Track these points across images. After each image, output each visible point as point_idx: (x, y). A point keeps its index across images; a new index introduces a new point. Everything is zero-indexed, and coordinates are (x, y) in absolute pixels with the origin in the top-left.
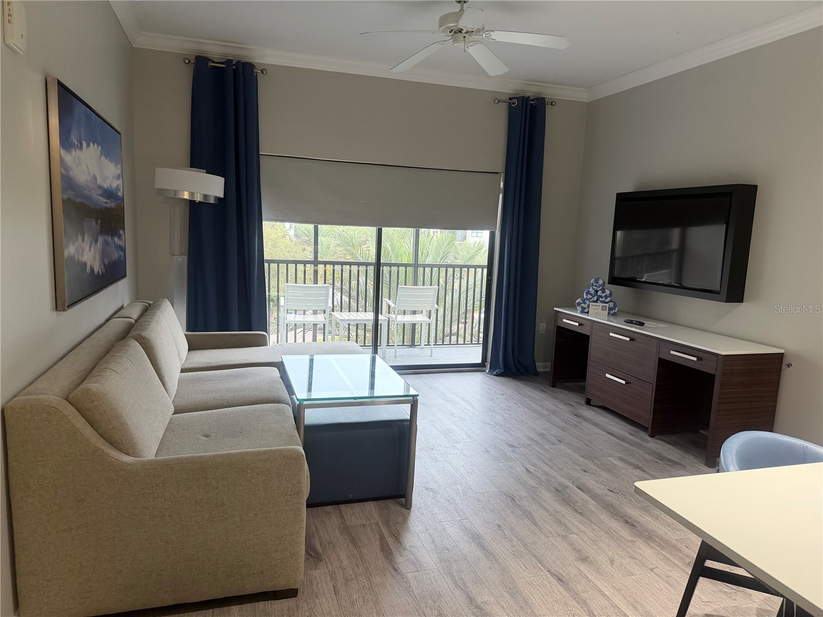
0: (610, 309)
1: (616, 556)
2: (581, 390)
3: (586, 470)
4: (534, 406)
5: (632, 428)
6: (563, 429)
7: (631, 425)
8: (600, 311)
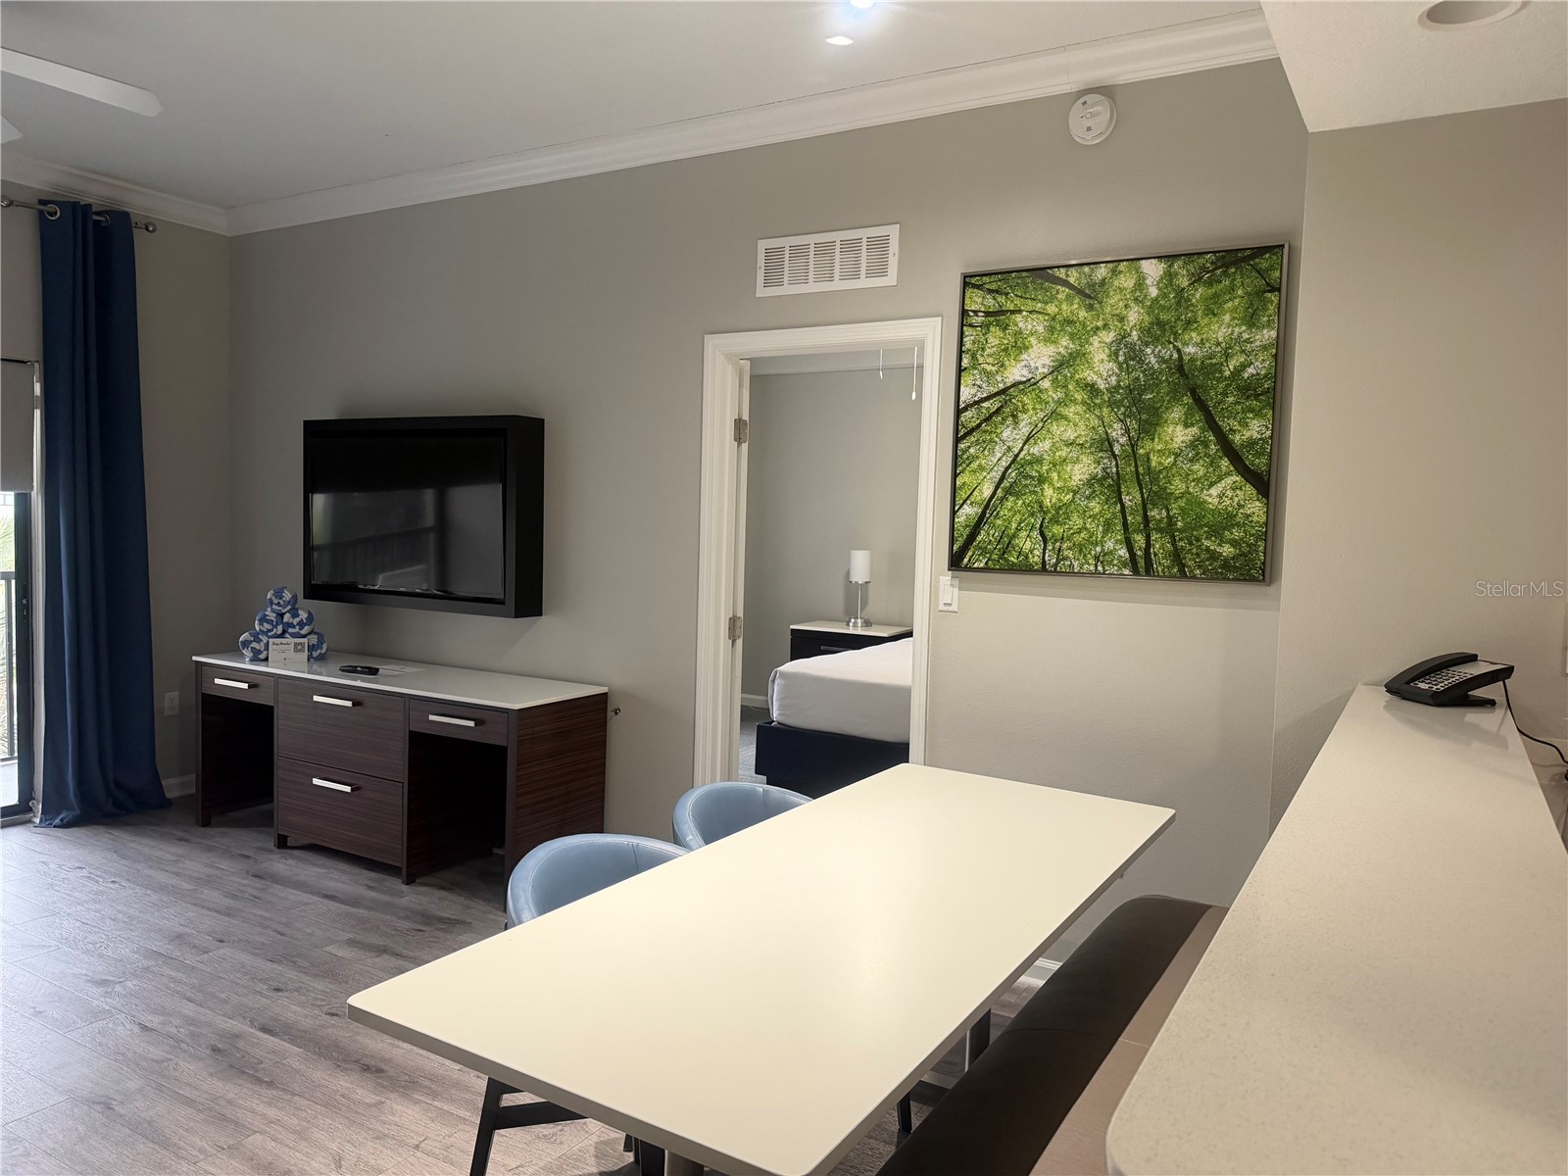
0: (311, 648)
1: (348, 1146)
2: (266, 821)
3: (281, 986)
4: (162, 877)
5: (373, 875)
6: (228, 913)
7: (370, 870)
8: (291, 654)
